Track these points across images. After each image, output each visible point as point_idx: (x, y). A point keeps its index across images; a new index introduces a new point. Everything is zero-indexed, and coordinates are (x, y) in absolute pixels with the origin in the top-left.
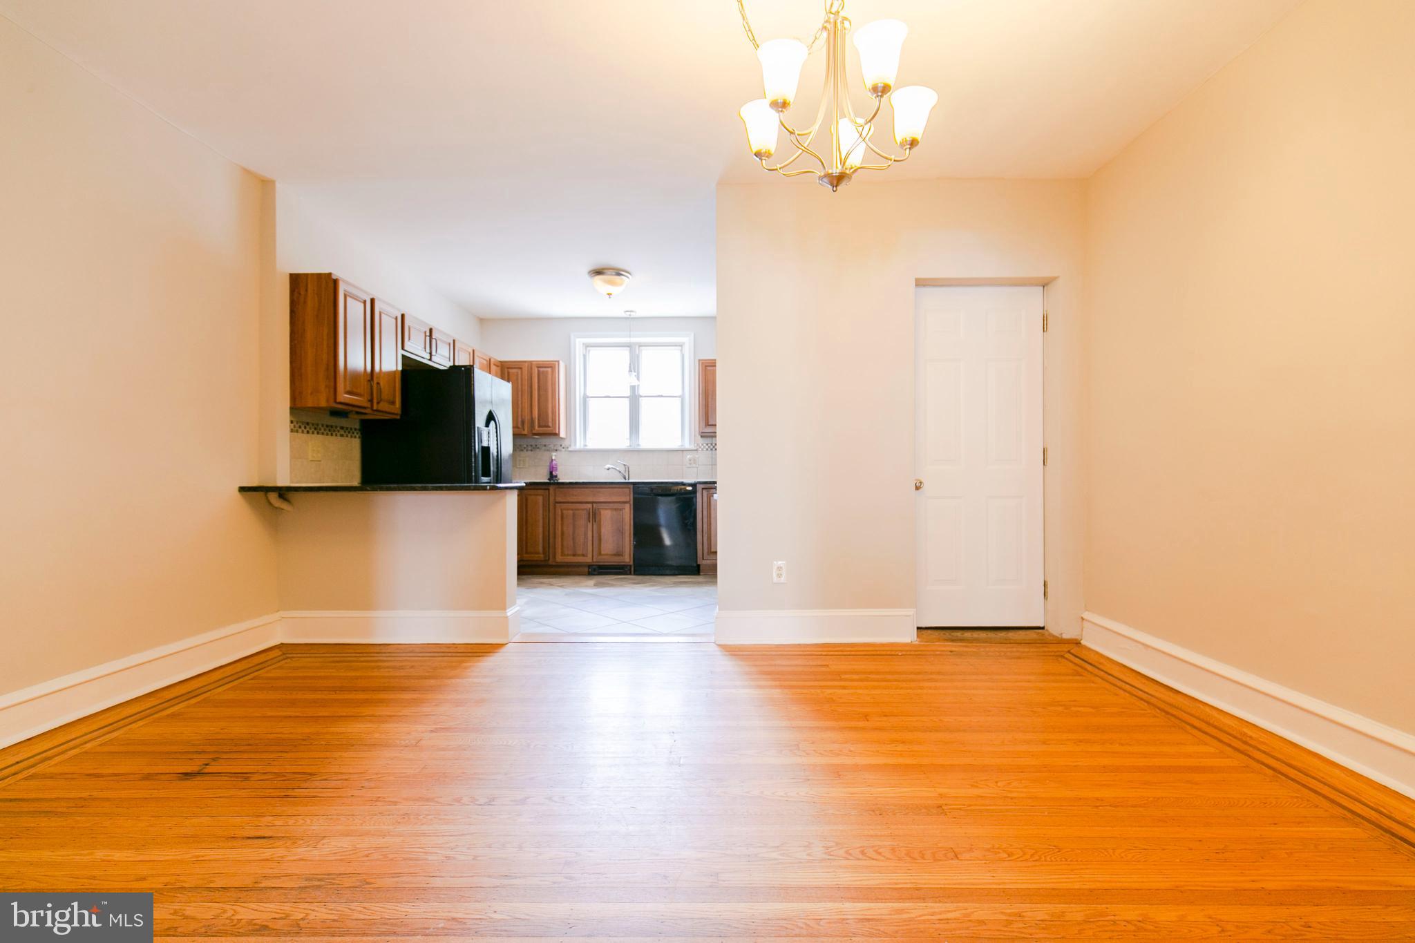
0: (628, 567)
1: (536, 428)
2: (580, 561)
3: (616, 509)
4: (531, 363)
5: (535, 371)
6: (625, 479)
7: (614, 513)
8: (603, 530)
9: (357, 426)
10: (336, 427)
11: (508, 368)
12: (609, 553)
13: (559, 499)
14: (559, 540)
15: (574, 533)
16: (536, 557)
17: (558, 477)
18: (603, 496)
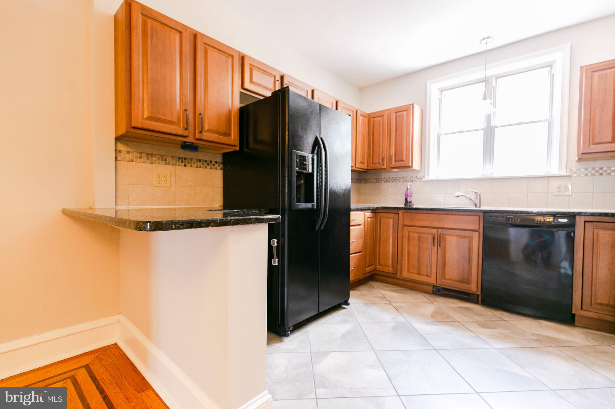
0: (476, 297)
1: (393, 162)
2: (424, 280)
3: (462, 237)
4: (390, 110)
5: (394, 115)
6: (476, 206)
7: (461, 240)
8: (448, 256)
9: (220, 159)
10: (191, 159)
11: (373, 118)
12: (454, 279)
13: (407, 223)
14: (406, 258)
15: (419, 255)
16: (386, 269)
17: (413, 203)
18: (450, 222)
